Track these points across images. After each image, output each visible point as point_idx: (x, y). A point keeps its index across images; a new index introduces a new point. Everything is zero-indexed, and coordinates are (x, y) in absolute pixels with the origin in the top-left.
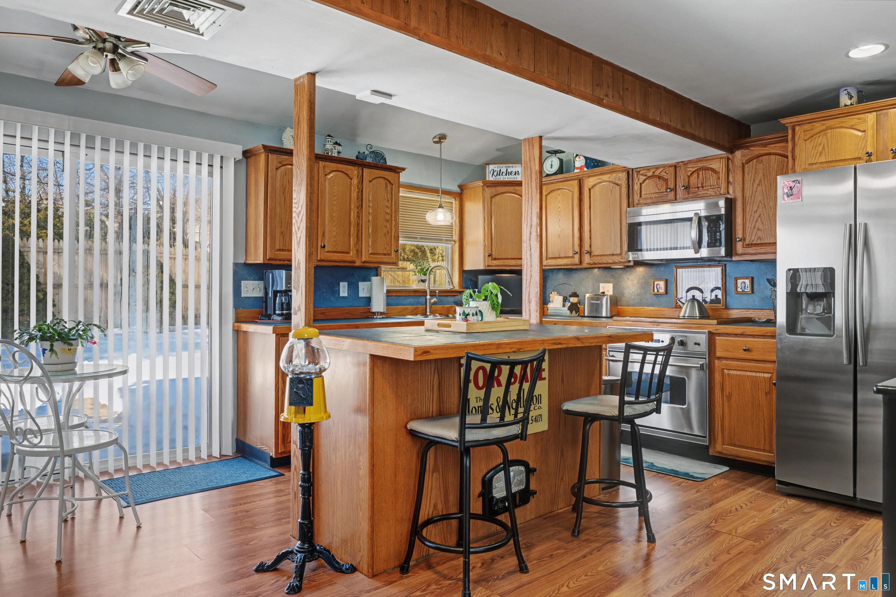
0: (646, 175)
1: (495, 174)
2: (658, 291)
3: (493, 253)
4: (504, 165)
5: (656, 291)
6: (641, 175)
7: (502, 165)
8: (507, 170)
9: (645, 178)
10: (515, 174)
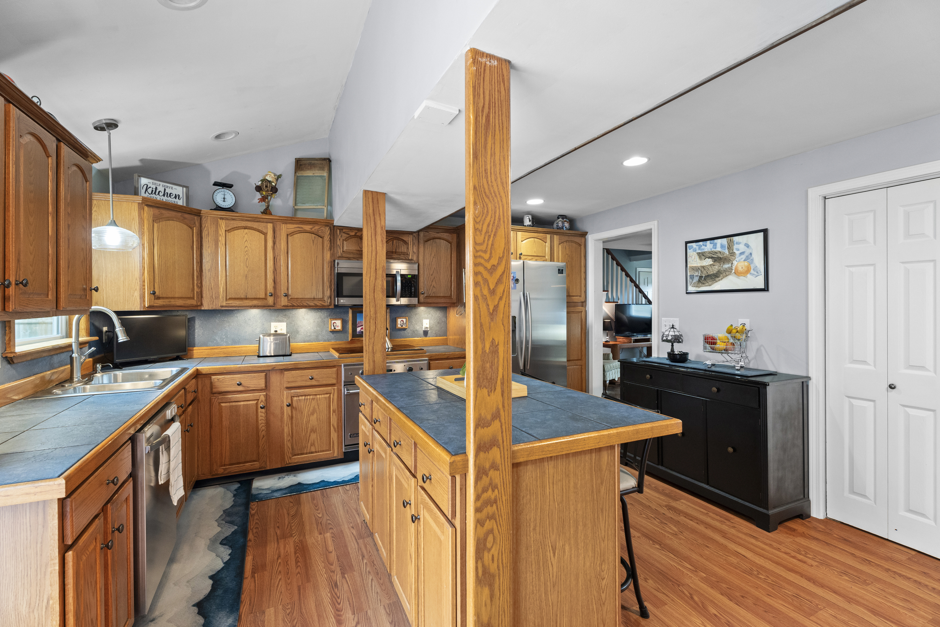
0: (348, 234)
1: (150, 190)
2: (335, 328)
3: (156, 290)
4: (162, 183)
5: (333, 328)
6: (344, 233)
7: (158, 183)
8: (165, 189)
9: (348, 236)
10: (175, 197)
